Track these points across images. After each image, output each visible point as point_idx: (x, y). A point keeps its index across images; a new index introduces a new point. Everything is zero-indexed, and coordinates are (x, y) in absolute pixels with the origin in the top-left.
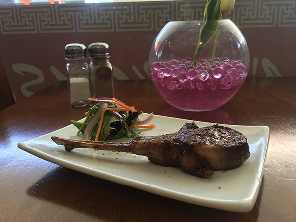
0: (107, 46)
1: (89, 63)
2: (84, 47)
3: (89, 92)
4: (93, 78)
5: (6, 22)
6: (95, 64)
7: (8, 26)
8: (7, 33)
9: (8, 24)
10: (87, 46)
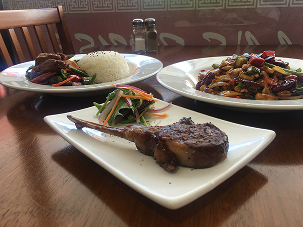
0: (154, 20)
1: (145, 30)
2: (142, 21)
3: (144, 46)
4: (147, 38)
5: (71, 5)
6: (147, 30)
7: (72, 8)
8: (72, 12)
9: (73, 6)
10: (144, 20)
